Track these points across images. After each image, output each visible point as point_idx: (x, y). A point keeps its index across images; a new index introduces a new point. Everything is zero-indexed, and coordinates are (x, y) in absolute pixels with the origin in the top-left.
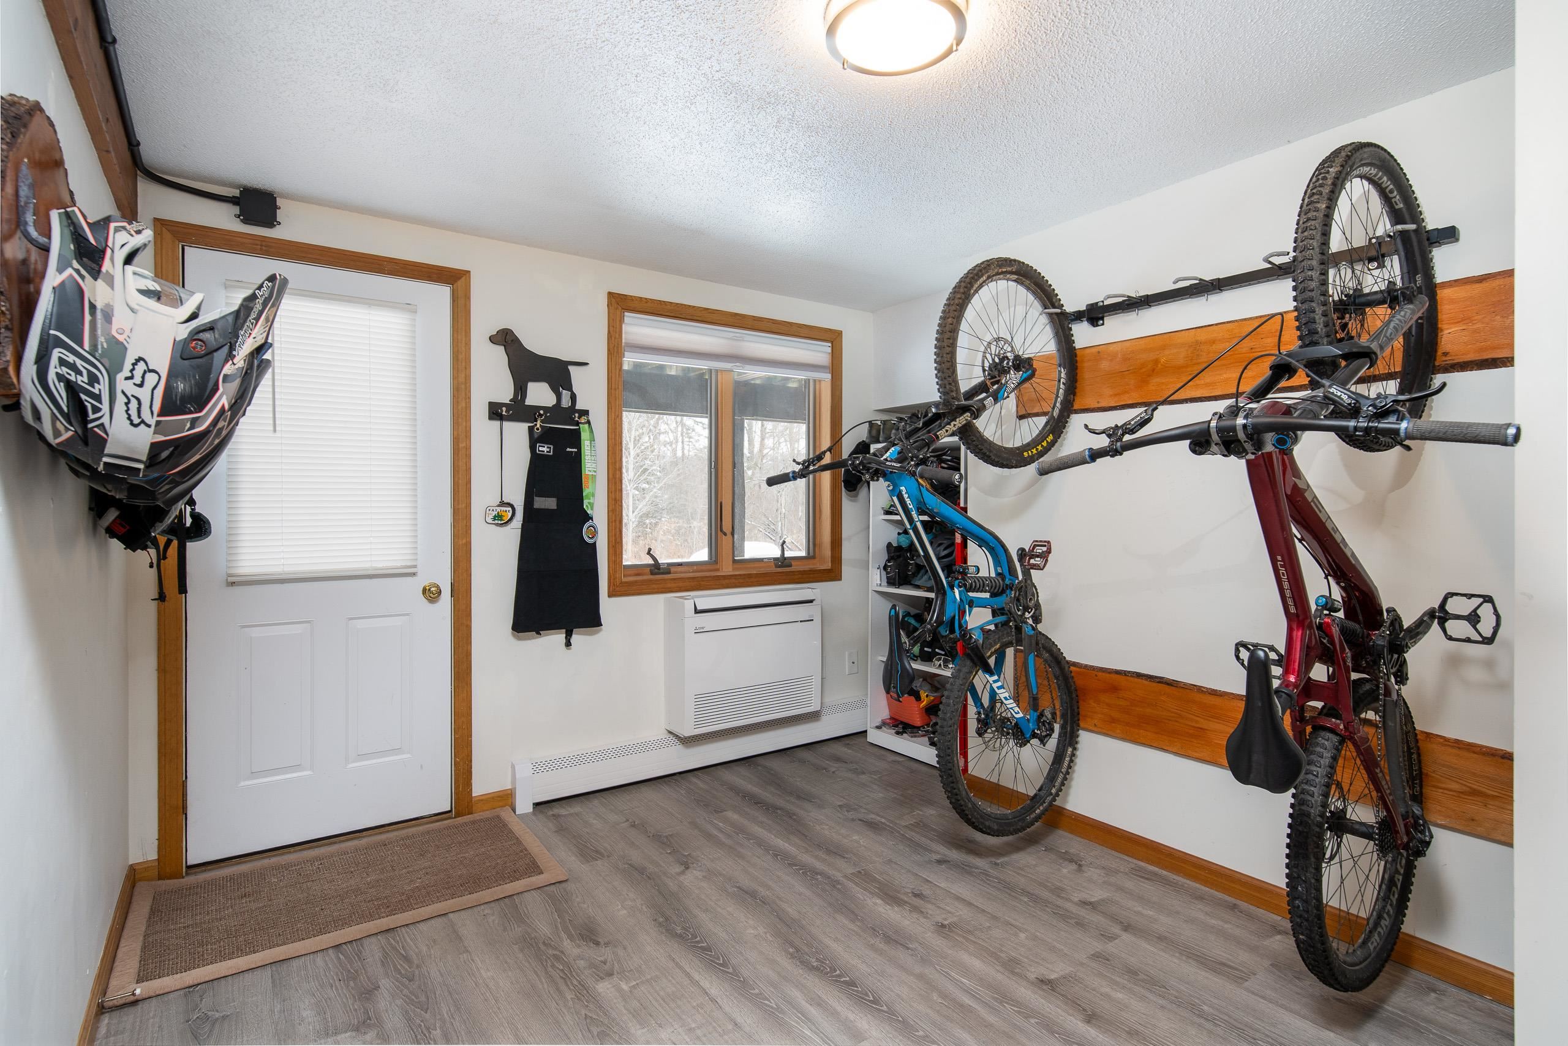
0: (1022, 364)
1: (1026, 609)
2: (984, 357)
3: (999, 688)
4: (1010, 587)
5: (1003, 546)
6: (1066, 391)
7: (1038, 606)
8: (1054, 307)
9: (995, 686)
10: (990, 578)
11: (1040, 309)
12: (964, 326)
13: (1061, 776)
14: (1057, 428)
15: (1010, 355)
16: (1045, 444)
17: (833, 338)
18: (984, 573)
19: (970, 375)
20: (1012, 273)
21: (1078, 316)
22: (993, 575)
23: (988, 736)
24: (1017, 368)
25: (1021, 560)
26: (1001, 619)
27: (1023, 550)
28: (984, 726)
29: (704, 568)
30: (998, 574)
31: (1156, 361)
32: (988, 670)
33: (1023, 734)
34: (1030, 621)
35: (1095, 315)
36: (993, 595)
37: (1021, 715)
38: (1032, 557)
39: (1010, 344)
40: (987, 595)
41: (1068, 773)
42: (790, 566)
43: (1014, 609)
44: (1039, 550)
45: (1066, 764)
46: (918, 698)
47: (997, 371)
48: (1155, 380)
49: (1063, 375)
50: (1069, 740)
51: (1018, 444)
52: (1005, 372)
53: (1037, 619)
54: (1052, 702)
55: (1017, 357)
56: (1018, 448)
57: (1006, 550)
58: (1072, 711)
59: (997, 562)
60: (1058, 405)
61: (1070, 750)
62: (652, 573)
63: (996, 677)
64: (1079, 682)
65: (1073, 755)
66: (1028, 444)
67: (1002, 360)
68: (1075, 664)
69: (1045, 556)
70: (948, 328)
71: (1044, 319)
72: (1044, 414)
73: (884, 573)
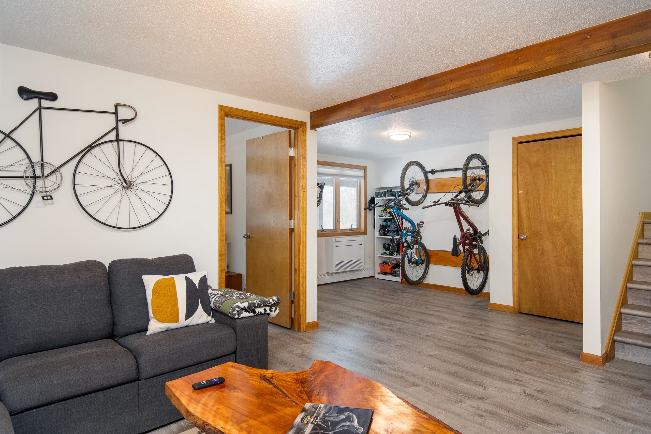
0: (418, 184)
1: (419, 236)
2: (409, 182)
3: (413, 252)
4: (415, 232)
5: (414, 223)
6: (427, 188)
7: (421, 236)
8: (424, 170)
9: (412, 252)
10: (411, 230)
11: (421, 171)
12: (406, 176)
13: (426, 274)
14: (424, 197)
15: (415, 181)
16: (422, 201)
17: (364, 168)
18: (410, 229)
19: (407, 186)
20: (415, 164)
21: (429, 172)
22: (411, 229)
23: (410, 264)
24: (416, 184)
25: (417, 226)
26: (413, 239)
27: (418, 224)
28: (410, 262)
29: (332, 231)
30: (413, 229)
31: (445, 184)
32: (411, 249)
33: (418, 263)
34: (419, 239)
35: (433, 172)
36: (411, 233)
37: (417, 259)
38: (420, 225)
39: (415, 179)
40: (410, 233)
41: (427, 274)
42: (353, 231)
43: (416, 236)
44: (421, 223)
45: (427, 271)
46: (389, 265)
47: (412, 184)
48: (445, 188)
49: (426, 185)
50: (427, 267)
51: (416, 201)
52: (414, 185)
53: (421, 239)
54: (424, 257)
55: (416, 182)
56: (416, 202)
57: (414, 224)
58: (428, 260)
59: (412, 226)
60: (425, 192)
61: (428, 268)
62: (322, 232)
63: (412, 250)
64: (429, 254)
65: (428, 270)
66: (419, 201)
67: (413, 182)
68: (429, 250)
69: (422, 225)
70: (403, 177)
71: (422, 173)
72: (422, 193)
73: (379, 233)
